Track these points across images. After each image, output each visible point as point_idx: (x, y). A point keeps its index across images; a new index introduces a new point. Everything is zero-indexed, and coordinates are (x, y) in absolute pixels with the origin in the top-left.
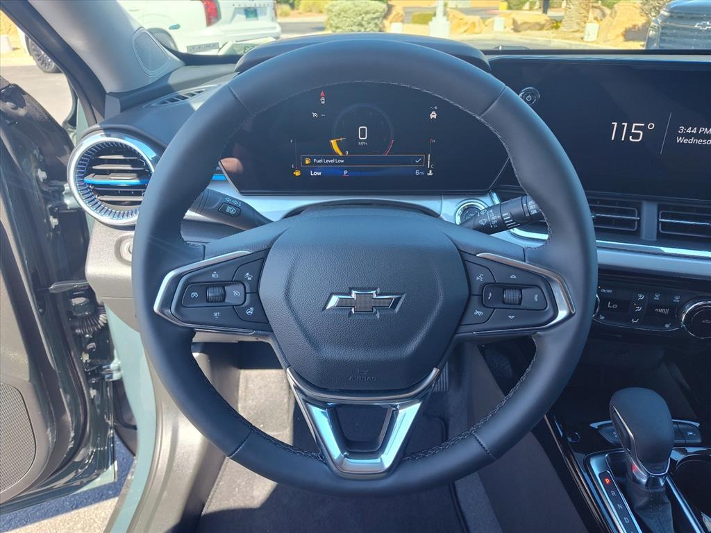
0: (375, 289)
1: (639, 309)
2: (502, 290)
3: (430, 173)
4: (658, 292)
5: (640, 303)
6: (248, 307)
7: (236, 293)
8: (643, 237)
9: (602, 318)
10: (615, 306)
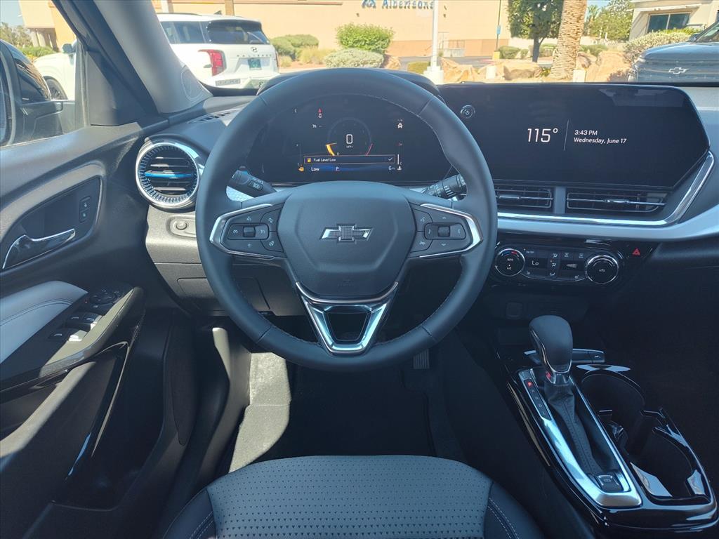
0: (354, 225)
1: (554, 265)
2: (437, 227)
3: (400, 169)
4: (567, 252)
5: (555, 260)
6: (270, 241)
7: (262, 231)
8: (556, 212)
9: (529, 273)
10: (537, 264)
